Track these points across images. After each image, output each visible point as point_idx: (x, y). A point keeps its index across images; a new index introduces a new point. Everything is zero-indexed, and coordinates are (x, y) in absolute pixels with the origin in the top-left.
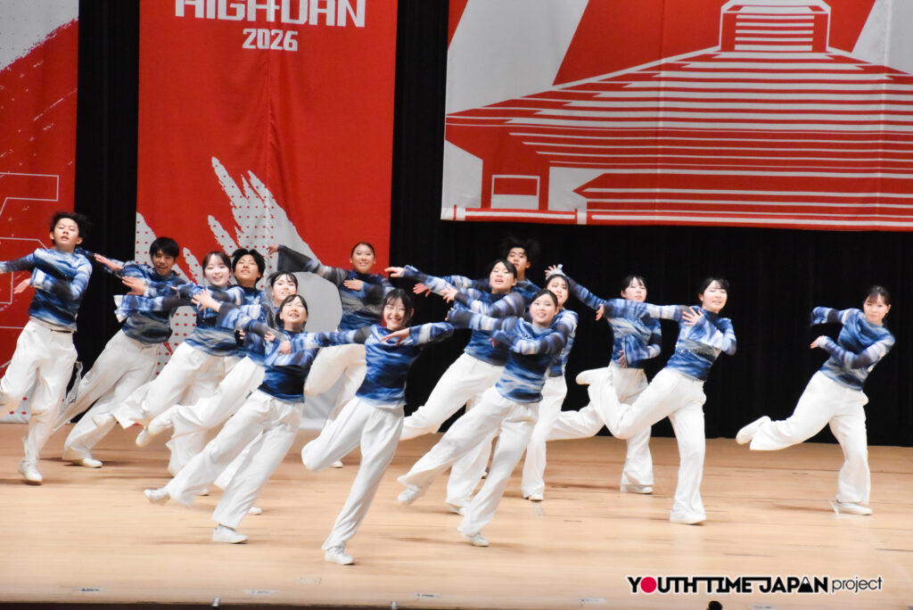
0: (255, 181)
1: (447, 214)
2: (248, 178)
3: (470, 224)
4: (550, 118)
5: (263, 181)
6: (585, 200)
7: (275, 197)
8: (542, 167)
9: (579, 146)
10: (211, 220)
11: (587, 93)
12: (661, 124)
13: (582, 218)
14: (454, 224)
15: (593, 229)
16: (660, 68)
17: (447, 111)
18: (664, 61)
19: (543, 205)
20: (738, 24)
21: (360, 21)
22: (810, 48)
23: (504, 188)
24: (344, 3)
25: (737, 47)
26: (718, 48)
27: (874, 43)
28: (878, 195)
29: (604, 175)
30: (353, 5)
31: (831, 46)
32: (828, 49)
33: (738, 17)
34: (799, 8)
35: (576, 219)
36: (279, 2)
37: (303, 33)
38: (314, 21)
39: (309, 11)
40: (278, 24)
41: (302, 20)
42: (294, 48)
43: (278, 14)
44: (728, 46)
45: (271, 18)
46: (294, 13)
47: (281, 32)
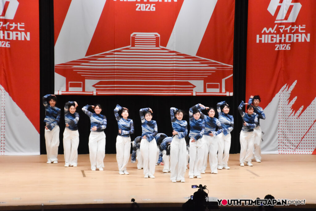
1: (56, 93)
3: (63, 96)
4: (84, 66)
5: (1, 85)
6: (95, 89)
7: (5, 89)
8: (83, 79)
9: (93, 74)
11: (95, 59)
12: (116, 67)
13: (95, 93)
14: (58, 96)
15: (98, 96)
16: (115, 51)
17: (55, 64)
18: (116, 50)
19: (84, 90)
20: (135, 39)
21: (28, 39)
22: (155, 46)
23: (73, 85)
24: (23, 33)
25: (136, 46)
26: (130, 46)
27: (172, 44)
28: (175, 86)
29: (101, 81)
30: (26, 34)
31: (160, 45)
32: (160, 46)
33: (135, 37)
34: (152, 35)
35: (93, 94)
36: (4, 33)
37: (12, 42)
38: (15, 39)
39: (13, 36)
40: (4, 40)
41: (11, 39)
42: (9, 46)
43: (4, 37)
44: (133, 46)
45: (2, 38)
46: (9, 36)
47: (5, 42)
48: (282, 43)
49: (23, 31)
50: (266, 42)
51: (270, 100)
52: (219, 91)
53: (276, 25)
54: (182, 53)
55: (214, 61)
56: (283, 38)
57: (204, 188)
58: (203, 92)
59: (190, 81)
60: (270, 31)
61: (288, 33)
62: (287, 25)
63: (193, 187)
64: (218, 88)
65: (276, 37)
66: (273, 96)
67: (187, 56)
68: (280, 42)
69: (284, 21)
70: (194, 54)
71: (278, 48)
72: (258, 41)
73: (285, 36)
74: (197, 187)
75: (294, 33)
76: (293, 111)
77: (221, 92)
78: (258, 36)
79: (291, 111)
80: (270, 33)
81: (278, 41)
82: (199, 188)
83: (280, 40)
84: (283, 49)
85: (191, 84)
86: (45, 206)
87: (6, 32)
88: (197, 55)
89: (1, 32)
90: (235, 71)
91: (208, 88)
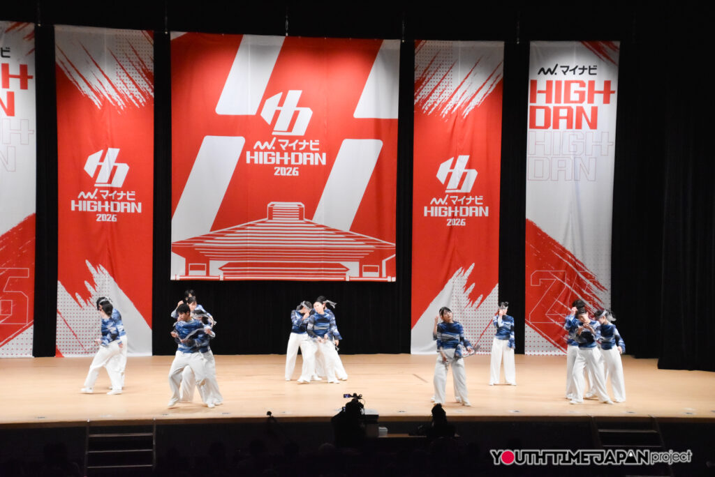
0: (102, 268)
1: (173, 278)
2: (99, 267)
3: (181, 281)
4: (209, 243)
5: (105, 268)
6: (222, 272)
7: (110, 273)
8: (207, 260)
9: (219, 254)
10: (86, 283)
11: (222, 234)
12: (248, 245)
13: (222, 278)
14: (175, 282)
15: (226, 282)
16: (247, 226)
17: (172, 242)
18: (249, 223)
19: (208, 274)
20: (274, 211)
21: (139, 210)
22: (298, 219)
23: (193, 268)
24: (133, 204)
25: (274, 218)
26: (267, 219)
27: (320, 216)
28: (323, 269)
29: (229, 263)
30: (137, 205)
31: (306, 218)
32: (304, 219)
33: (273, 208)
34: (294, 205)
35: (219, 279)
36: (109, 204)
37: (119, 215)
38: (123, 211)
39: (121, 207)
40: (109, 212)
41: (118, 211)
42: (116, 221)
43: (109, 209)
44: (271, 218)
45: (107, 210)
46: (115, 208)
47: (110, 215)
48: (456, 218)
49: (133, 201)
50: (436, 215)
51: (442, 287)
52: (378, 276)
53: (447, 196)
54: (333, 227)
55: (372, 238)
56: (456, 211)
57: (359, 397)
58: (358, 276)
59: (342, 263)
60: (440, 203)
61: (462, 206)
62: (460, 195)
63: (345, 396)
64: (377, 271)
65: (448, 210)
66: (445, 281)
67: (338, 232)
68: (453, 217)
69: (457, 191)
70: (347, 229)
71: (451, 223)
72: (426, 215)
73: (459, 209)
74: (349, 396)
75: (469, 206)
76: (470, 301)
77: (381, 276)
78: (426, 208)
79: (468, 302)
80: (440, 205)
81: (450, 215)
82: (353, 398)
83: (453, 214)
84: (457, 224)
85: (343, 267)
86: (158, 421)
87: (112, 203)
88: (351, 230)
89: (107, 203)
90: (399, 250)
91: (365, 271)
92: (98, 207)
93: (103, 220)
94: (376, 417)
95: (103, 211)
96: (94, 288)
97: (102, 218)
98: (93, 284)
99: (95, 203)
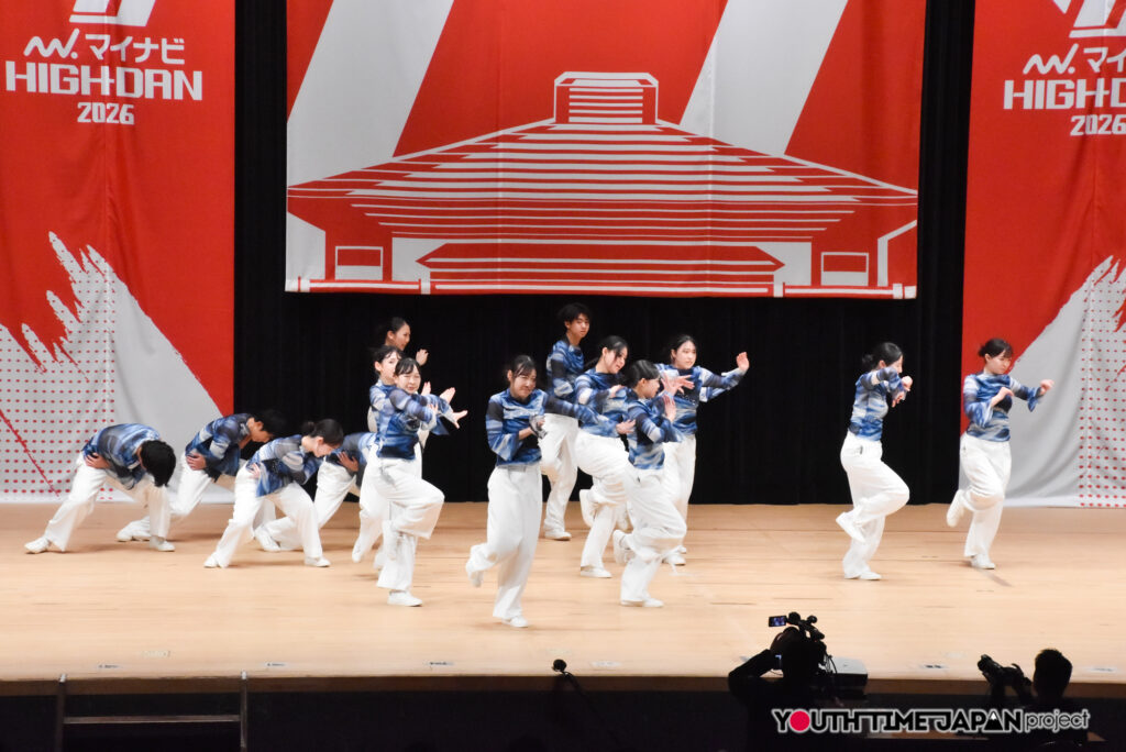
0: (95, 255)
1: (291, 285)
2: (87, 252)
3: (315, 296)
4: (391, 190)
5: (103, 255)
6: (427, 271)
7: (116, 271)
8: (385, 238)
9: (423, 218)
10: (50, 296)
11: (427, 165)
12: (500, 195)
13: (426, 288)
14: (298, 295)
15: (437, 299)
16: (497, 140)
17: (288, 184)
18: (501, 133)
19: (387, 276)
20: (571, 97)
21: (197, 94)
22: (640, 120)
23: (349, 259)
24: (180, 76)
25: (571, 119)
26: (554, 120)
27: (700, 115)
28: (708, 262)
29: (446, 245)
30: (190, 79)
32: (657, 121)
33: (571, 90)
34: (629, 80)
35: (420, 289)
36: (113, 75)
37: (140, 106)
38: (150, 95)
39: (145, 85)
40: (113, 97)
41: (137, 94)
42: (131, 121)
43: (113, 87)
44: (563, 118)
45: (106, 91)
46: (129, 86)
47: (116, 106)
48: (1098, 112)
49: (178, 67)
50: (1039, 106)
51: (1050, 315)
52: (866, 283)
53: (1075, 47)
54: (737, 145)
55: (849, 175)
56: (1101, 93)
58: (808, 283)
59: (764, 246)
60: (1054, 68)
61: (1119, 75)
62: (1115, 45)
63: (772, 622)
64: (863, 270)
65: (1075, 90)
66: (1062, 298)
67: (752, 158)
68: (1091, 108)
69: (1106, 32)
71: (1083, 129)
72: (1008, 104)
73: (1108, 86)
74: (783, 620)
77: (873, 282)
78: (1009, 85)
80: (1053, 74)
81: (1081, 104)
83: (1091, 100)
84: (1102, 131)
85: (767, 257)
86: (254, 682)
87: (120, 71)
88: (788, 152)
89: (105, 70)
90: (925, 209)
91: (828, 269)
92: (82, 81)
93: (96, 120)
94: (861, 679)
95: (96, 94)
96: (74, 312)
97: (95, 113)
98: (70, 300)
99: (73, 69)
